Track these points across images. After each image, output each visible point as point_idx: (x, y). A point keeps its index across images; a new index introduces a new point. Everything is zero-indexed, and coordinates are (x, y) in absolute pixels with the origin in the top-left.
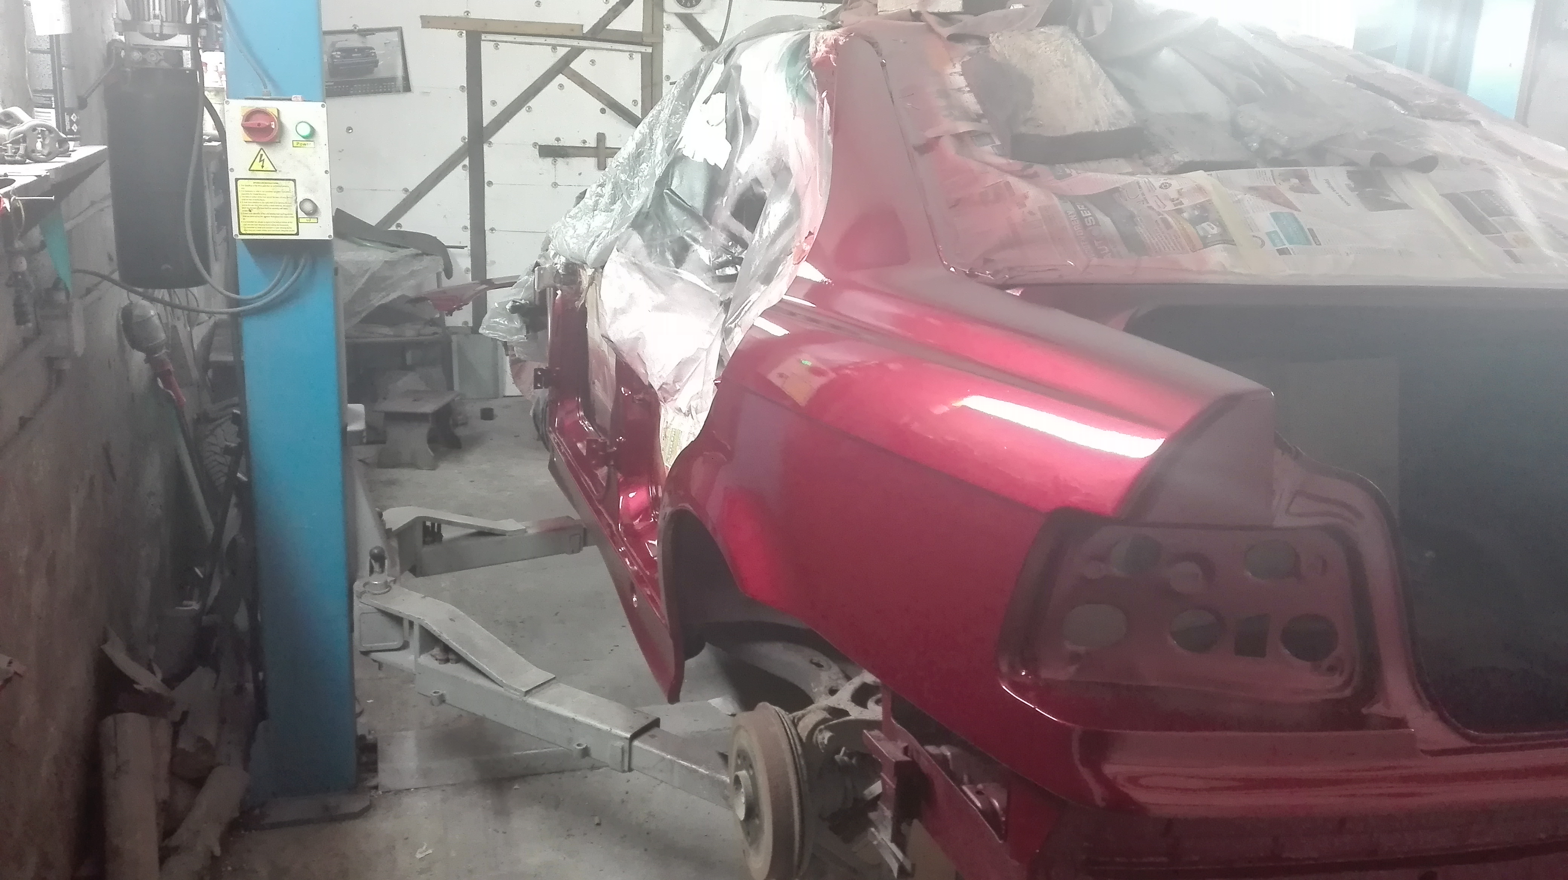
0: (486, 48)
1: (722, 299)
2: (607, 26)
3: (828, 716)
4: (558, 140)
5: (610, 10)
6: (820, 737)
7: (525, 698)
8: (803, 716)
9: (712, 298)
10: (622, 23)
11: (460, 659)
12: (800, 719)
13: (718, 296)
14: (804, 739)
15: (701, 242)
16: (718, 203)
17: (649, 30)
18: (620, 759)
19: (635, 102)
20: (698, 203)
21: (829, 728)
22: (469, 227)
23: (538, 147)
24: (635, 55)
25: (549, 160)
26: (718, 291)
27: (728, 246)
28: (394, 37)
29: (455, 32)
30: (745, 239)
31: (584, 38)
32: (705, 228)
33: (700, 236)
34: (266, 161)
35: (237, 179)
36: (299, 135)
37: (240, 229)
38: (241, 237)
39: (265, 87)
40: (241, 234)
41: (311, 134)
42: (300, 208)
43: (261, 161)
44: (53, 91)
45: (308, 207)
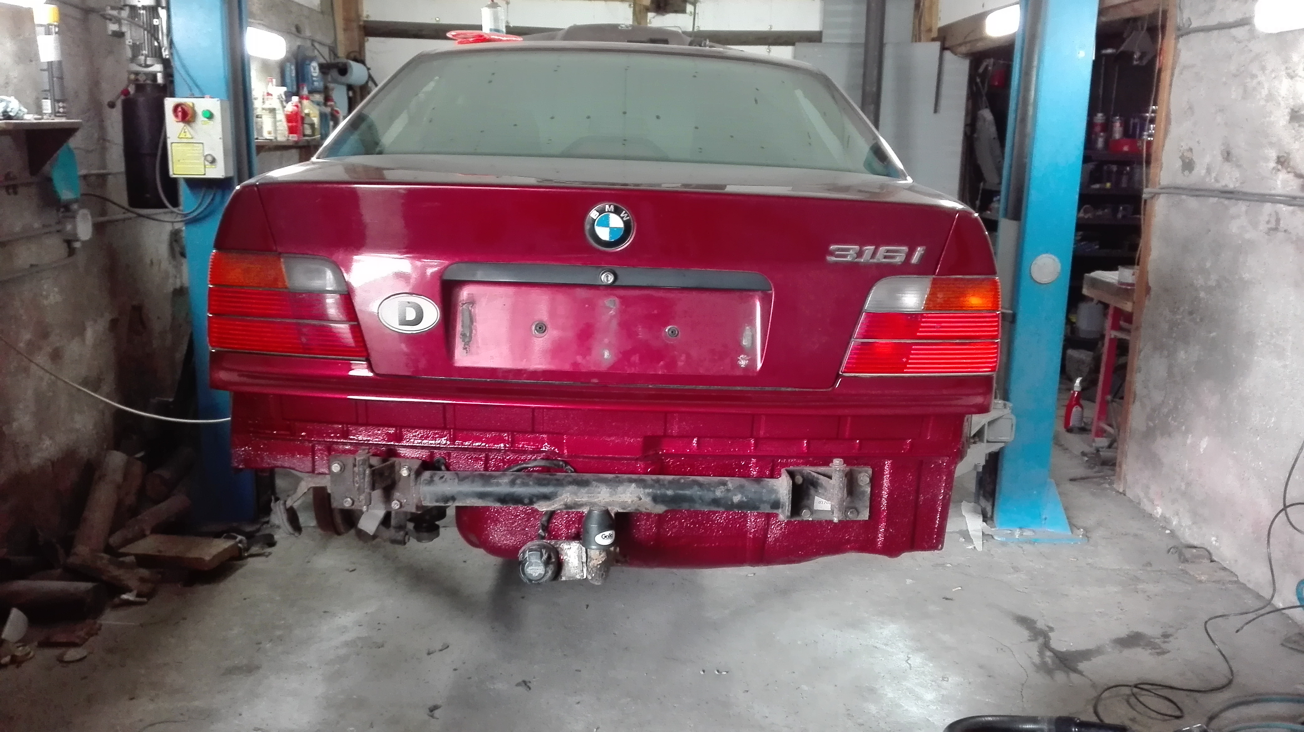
34: (188, 133)
35: (172, 143)
36: (205, 117)
37: (173, 170)
38: (174, 176)
39: (191, 90)
40: (174, 174)
41: (211, 116)
42: (205, 159)
43: (185, 132)
44: (49, 91)
45: (210, 158)
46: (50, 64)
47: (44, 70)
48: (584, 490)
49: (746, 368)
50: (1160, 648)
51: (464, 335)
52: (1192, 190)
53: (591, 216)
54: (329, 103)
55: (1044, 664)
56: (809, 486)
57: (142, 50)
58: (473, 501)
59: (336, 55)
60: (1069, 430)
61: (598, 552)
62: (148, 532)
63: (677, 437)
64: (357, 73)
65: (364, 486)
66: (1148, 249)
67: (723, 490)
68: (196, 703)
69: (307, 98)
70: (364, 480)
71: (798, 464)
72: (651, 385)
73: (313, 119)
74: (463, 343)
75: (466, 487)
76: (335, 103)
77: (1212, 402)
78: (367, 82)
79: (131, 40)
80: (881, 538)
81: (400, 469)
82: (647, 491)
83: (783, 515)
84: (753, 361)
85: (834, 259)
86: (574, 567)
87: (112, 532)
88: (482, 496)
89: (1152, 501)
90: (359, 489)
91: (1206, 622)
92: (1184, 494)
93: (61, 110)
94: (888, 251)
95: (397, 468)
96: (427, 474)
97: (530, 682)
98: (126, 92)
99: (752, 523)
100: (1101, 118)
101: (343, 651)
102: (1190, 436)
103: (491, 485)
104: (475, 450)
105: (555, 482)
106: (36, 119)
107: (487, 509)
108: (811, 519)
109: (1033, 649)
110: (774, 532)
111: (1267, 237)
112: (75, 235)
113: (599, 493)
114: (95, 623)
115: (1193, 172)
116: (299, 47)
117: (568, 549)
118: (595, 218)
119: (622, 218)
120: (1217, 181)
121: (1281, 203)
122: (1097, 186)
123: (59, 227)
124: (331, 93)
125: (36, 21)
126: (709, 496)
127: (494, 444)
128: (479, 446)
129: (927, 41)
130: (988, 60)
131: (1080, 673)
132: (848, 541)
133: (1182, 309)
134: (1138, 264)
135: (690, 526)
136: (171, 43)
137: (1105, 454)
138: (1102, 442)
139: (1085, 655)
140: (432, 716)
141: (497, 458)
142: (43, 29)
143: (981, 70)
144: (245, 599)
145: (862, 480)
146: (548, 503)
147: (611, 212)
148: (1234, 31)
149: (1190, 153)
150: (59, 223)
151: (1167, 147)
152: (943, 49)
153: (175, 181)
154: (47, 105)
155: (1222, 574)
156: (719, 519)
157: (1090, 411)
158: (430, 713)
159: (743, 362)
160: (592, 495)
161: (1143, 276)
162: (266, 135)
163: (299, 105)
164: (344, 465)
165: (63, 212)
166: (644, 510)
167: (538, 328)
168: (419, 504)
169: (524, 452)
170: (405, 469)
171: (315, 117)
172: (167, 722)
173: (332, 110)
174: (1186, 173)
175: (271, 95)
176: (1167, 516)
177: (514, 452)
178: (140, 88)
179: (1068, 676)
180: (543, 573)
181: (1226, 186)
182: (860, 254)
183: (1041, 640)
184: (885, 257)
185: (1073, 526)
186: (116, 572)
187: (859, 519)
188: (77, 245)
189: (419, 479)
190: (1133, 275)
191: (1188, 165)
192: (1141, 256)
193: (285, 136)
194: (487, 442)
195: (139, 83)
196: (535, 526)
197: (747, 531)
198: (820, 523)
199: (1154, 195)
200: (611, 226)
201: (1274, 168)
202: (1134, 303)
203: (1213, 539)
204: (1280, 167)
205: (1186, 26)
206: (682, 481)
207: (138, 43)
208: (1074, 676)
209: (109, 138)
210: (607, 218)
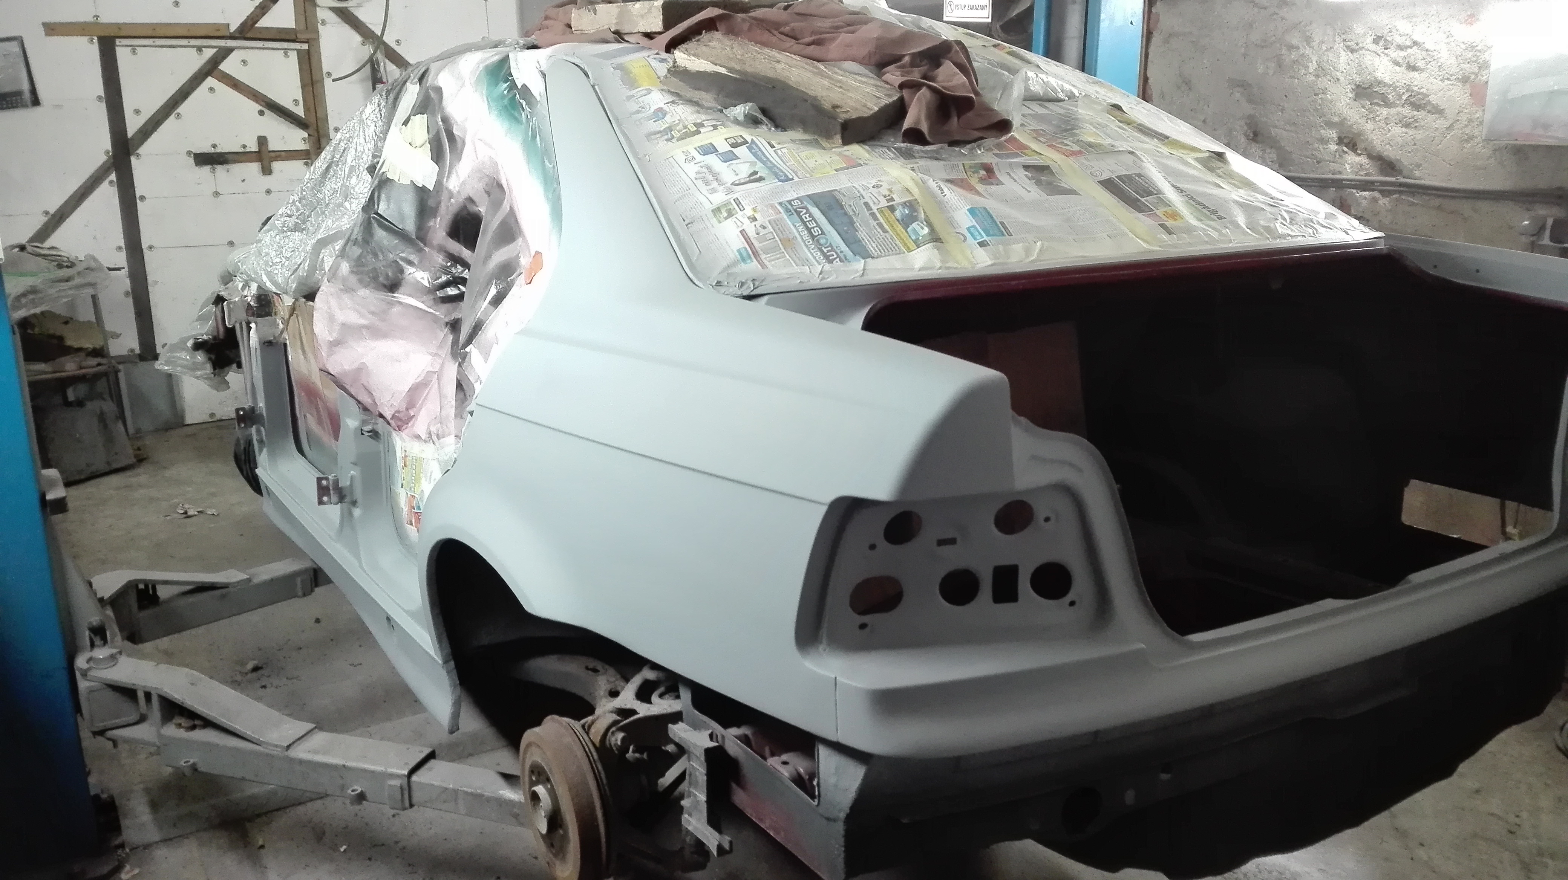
0: (122, 53)
1: (447, 321)
2: (256, 22)
3: (618, 718)
4: (214, 146)
5: (257, 6)
6: (613, 739)
7: (286, 753)
8: (593, 722)
9: (435, 319)
10: (272, 20)
11: (208, 723)
12: (590, 727)
13: (443, 317)
14: (598, 745)
15: (417, 264)
16: (432, 224)
17: (302, 26)
18: (400, 797)
19: (296, 102)
20: (410, 226)
21: (621, 729)
22: (124, 247)
23: (192, 155)
24: (290, 53)
25: (207, 169)
26: (442, 313)
27: (447, 267)
28: (14, 47)
29: (85, 39)
30: (465, 259)
31: (232, 37)
32: (420, 250)
33: (413, 257)
201: (1336, 150)
204: (1345, 149)
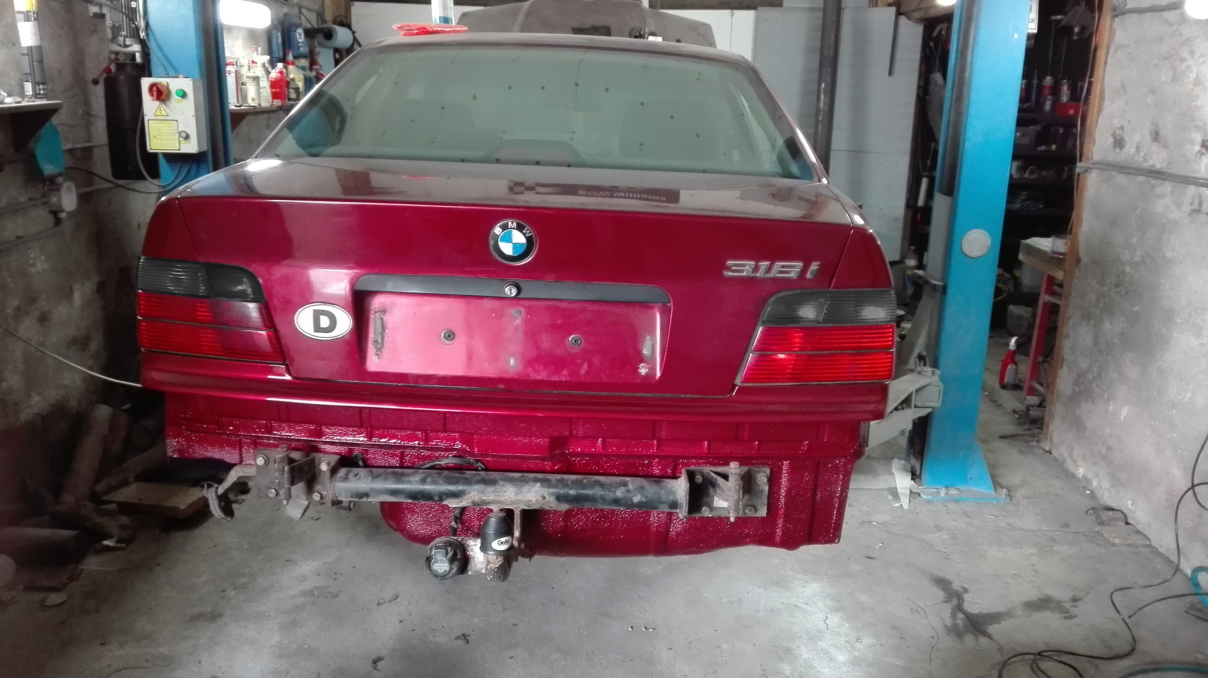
34: (163, 110)
35: (148, 120)
36: (178, 96)
37: (150, 147)
38: (151, 151)
39: (166, 70)
40: (151, 149)
41: (184, 95)
42: (180, 136)
43: (160, 110)
44: (30, 74)
45: (184, 135)
46: (30, 48)
47: (25, 55)
48: (491, 489)
49: (647, 376)
50: (1068, 612)
51: (376, 342)
52: (1122, 167)
53: (495, 231)
54: (315, 67)
55: (955, 626)
56: (709, 485)
57: (121, 31)
58: (386, 497)
59: (324, 21)
60: (1004, 387)
61: (495, 557)
62: (131, 480)
63: (581, 437)
64: (342, 36)
65: (284, 482)
66: (1080, 221)
67: (624, 491)
68: (161, 650)
69: (293, 64)
70: (284, 476)
71: (699, 464)
72: (556, 390)
73: (298, 83)
74: (375, 349)
75: (379, 485)
76: (321, 66)
77: (1133, 372)
78: (353, 45)
79: (110, 22)
80: (779, 532)
81: (320, 463)
82: (551, 490)
83: (682, 513)
84: (653, 369)
85: (730, 274)
86: (480, 563)
87: (97, 480)
88: (394, 493)
89: (1075, 462)
90: (279, 484)
91: (1112, 594)
92: (1104, 458)
93: (42, 92)
94: (783, 267)
95: (317, 463)
96: (342, 472)
97: (469, 636)
98: (108, 70)
99: (654, 519)
100: (1049, 81)
101: (300, 600)
102: (1112, 403)
103: (402, 482)
104: (390, 447)
105: (464, 481)
106: (16, 103)
107: (401, 504)
108: (710, 516)
109: (946, 611)
110: (676, 528)
111: (1189, 218)
112: (61, 207)
113: (505, 492)
114: (77, 568)
115: (1123, 149)
116: (285, 14)
117: (474, 545)
118: (498, 234)
119: (524, 234)
120: (1145, 160)
121: (1204, 187)
122: (1043, 148)
123: (44, 200)
124: (316, 57)
125: (17, 8)
126: (610, 495)
127: (409, 442)
128: (395, 443)
129: (884, 6)
130: (942, 25)
131: (989, 636)
132: (748, 536)
133: (1109, 281)
134: (1070, 233)
135: (596, 520)
136: (147, 25)
137: (1033, 413)
138: (1033, 400)
139: (995, 618)
140: (375, 668)
141: (412, 454)
142: (22, 16)
143: (935, 34)
144: (216, 546)
145: (760, 480)
146: (457, 500)
147: (514, 228)
148: (1165, 14)
149: (1121, 131)
150: (43, 196)
151: (1100, 124)
152: (899, 14)
153: (155, 156)
154: (29, 88)
155: (1137, 537)
156: (623, 514)
157: (1024, 367)
158: (374, 666)
159: (643, 370)
160: (499, 494)
161: (1074, 247)
162: (251, 103)
163: (284, 71)
164: (268, 458)
165: (48, 185)
166: (547, 508)
167: (447, 336)
168: (335, 500)
169: (438, 450)
170: (324, 464)
171: (300, 81)
172: (131, 668)
173: (317, 73)
174: (1117, 150)
175: (256, 63)
176: (1089, 477)
177: (427, 449)
178: (120, 66)
179: (977, 640)
180: (448, 569)
181: (1154, 166)
182: (756, 269)
183: (955, 601)
184: (781, 272)
185: (997, 484)
186: (99, 519)
187: (756, 516)
188: (63, 215)
189: (334, 477)
190: (1065, 245)
191: (1119, 143)
192: (1073, 227)
193: (268, 102)
194: (402, 440)
195: (119, 62)
196: (449, 518)
197: (650, 525)
198: (720, 518)
199: (1087, 170)
200: (514, 242)
201: (1198, 152)
202: (1065, 271)
203: (1130, 502)
204: (1204, 151)
205: (1122, 6)
206: (585, 481)
207: (117, 25)
208: (983, 640)
209: (94, 113)
210: (510, 234)
